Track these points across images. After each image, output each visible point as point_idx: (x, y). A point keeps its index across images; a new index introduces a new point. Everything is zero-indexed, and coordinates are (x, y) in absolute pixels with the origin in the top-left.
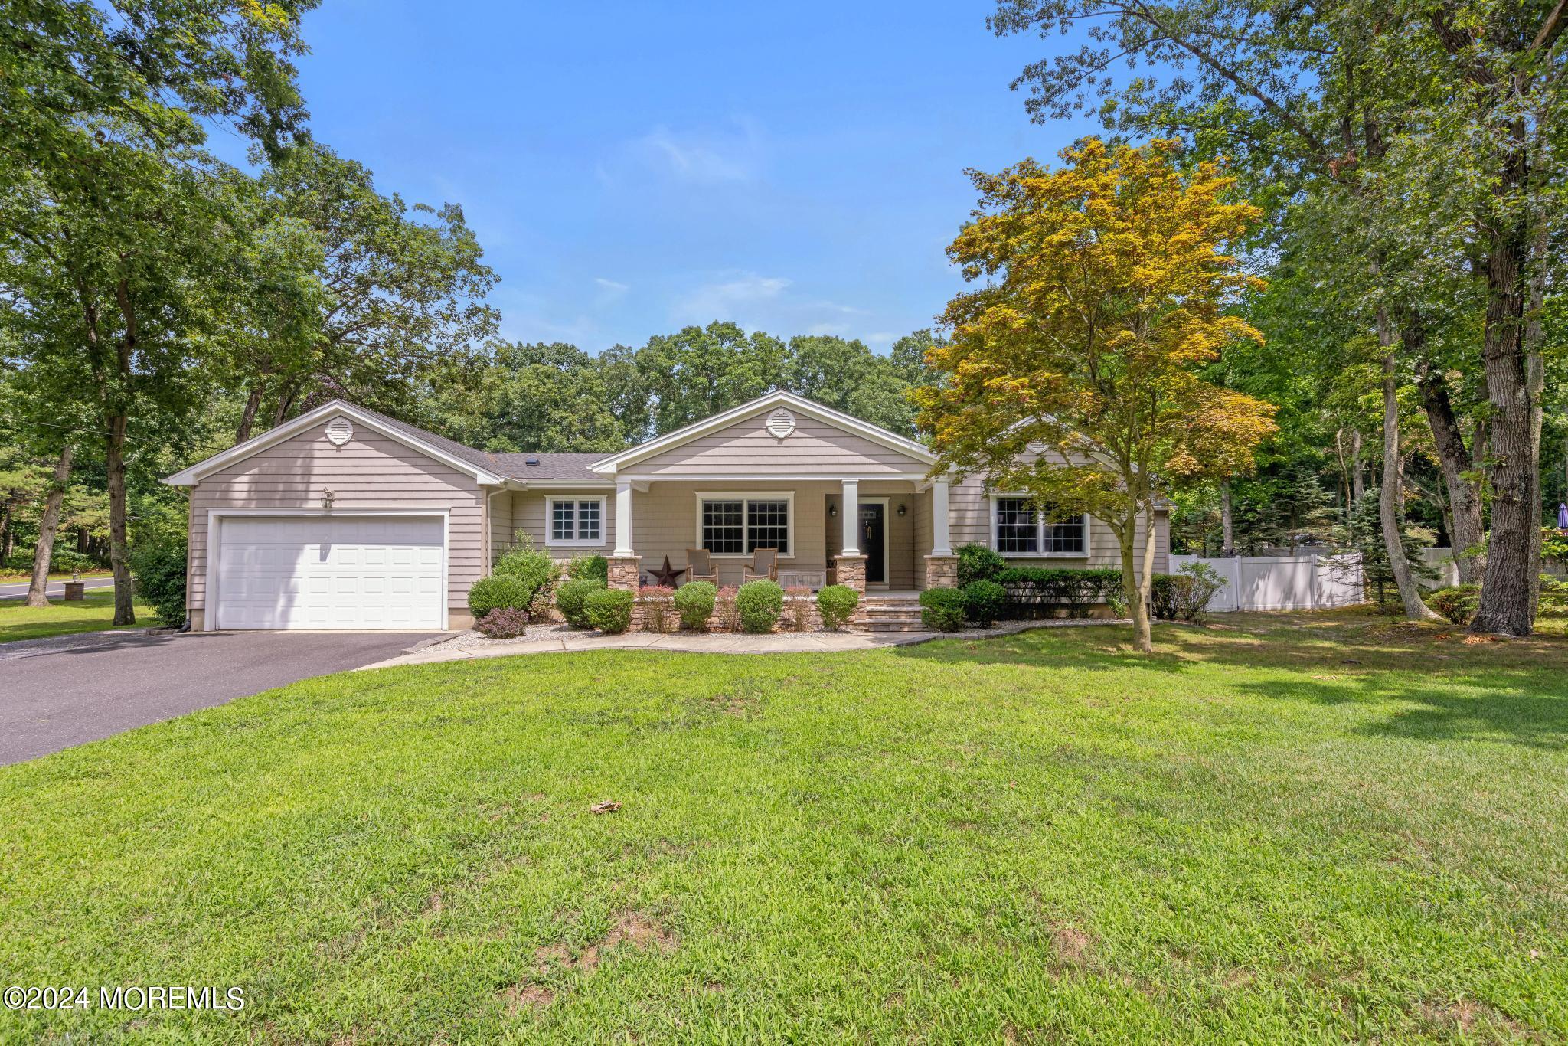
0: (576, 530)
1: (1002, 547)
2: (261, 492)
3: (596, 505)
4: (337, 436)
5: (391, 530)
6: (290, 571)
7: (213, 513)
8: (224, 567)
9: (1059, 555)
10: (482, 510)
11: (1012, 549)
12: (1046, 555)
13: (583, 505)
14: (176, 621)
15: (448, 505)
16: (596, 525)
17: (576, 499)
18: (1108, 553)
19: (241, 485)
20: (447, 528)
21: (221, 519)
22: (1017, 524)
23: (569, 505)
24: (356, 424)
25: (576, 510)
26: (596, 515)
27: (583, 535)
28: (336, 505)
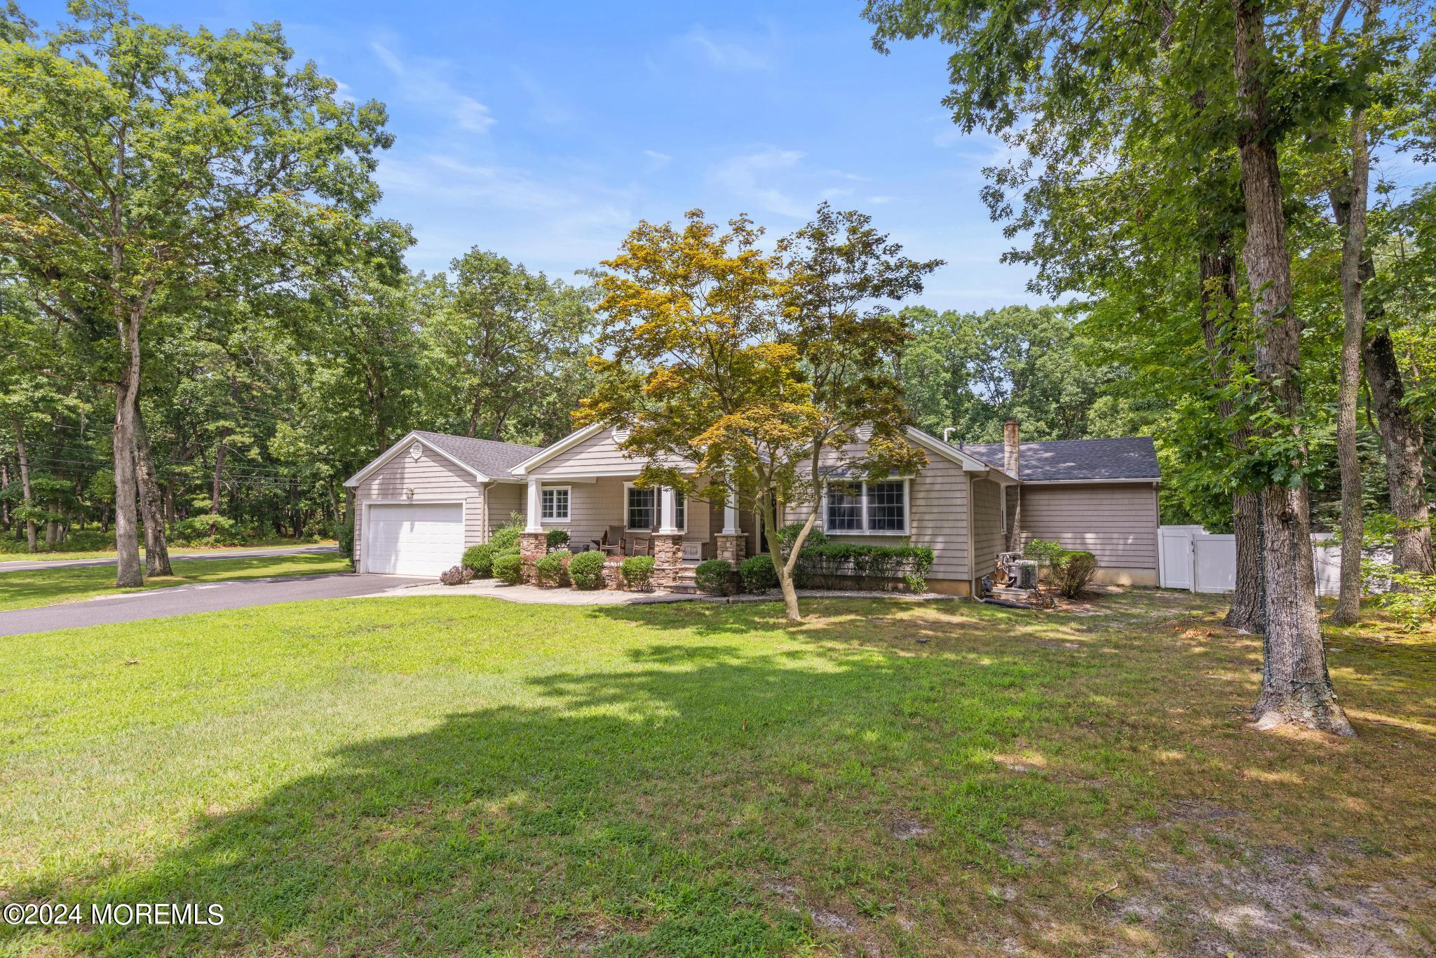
0: (555, 511)
1: (832, 525)
2: (384, 492)
3: (566, 493)
4: (415, 453)
5: (442, 511)
6: (396, 539)
7: (365, 503)
8: (371, 536)
9: (881, 533)
10: (481, 500)
11: (842, 526)
12: (868, 533)
13: (559, 493)
14: (352, 570)
15: (465, 496)
16: (565, 507)
17: (555, 489)
18: (929, 532)
19: (375, 485)
20: (464, 512)
21: (370, 506)
22: (845, 505)
23: (551, 493)
24: (424, 445)
25: (555, 497)
26: (566, 500)
27: (559, 515)
28: (415, 497)
